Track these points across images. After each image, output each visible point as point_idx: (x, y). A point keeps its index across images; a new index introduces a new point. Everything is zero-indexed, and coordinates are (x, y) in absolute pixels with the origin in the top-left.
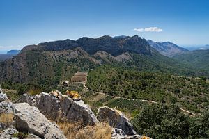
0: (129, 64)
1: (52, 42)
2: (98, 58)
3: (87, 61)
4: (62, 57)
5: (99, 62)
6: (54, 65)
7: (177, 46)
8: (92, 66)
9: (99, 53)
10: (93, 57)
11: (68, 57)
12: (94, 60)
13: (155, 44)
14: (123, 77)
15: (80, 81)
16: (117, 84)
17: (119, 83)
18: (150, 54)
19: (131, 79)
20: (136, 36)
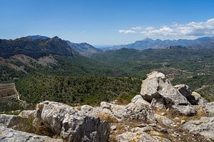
0: (55, 67)
2: (19, 64)
5: (21, 68)
7: (93, 47)
8: (13, 74)
9: (19, 58)
10: (12, 62)
12: (13, 66)
13: (74, 45)
14: (66, 84)
15: (9, 95)
16: (61, 92)
17: (63, 91)
18: (72, 55)
19: (75, 85)
20: (56, 37)
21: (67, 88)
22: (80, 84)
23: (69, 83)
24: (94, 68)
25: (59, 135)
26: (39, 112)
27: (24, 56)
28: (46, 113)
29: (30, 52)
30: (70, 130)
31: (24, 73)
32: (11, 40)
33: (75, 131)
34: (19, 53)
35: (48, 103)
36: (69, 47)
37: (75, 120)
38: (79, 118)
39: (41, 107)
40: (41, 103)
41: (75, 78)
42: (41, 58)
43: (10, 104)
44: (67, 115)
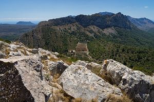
0: (114, 37)
1: (58, 19)
2: (91, 32)
3: (84, 34)
4: (65, 31)
5: (92, 35)
6: (61, 37)
8: (87, 38)
9: (92, 27)
10: (88, 30)
11: (69, 31)
12: (88, 33)
14: (120, 51)
15: (83, 51)
16: (116, 56)
17: (118, 55)
18: (130, 28)
19: (128, 52)
20: (120, 13)
21: (121, 54)
22: (132, 53)
23: (123, 50)
24: (149, 41)
25: (118, 85)
26: (106, 66)
27: (95, 26)
28: (110, 67)
29: (99, 24)
30: (127, 85)
31: (93, 38)
32: (89, 16)
33: (131, 87)
34: (93, 24)
35: (112, 61)
36: (129, 21)
37: (132, 79)
38: (135, 79)
39: (107, 63)
40: (107, 60)
41: (129, 47)
42: (106, 29)
43: (83, 56)
44: (126, 74)
